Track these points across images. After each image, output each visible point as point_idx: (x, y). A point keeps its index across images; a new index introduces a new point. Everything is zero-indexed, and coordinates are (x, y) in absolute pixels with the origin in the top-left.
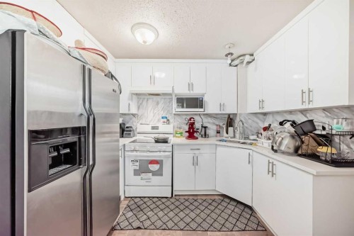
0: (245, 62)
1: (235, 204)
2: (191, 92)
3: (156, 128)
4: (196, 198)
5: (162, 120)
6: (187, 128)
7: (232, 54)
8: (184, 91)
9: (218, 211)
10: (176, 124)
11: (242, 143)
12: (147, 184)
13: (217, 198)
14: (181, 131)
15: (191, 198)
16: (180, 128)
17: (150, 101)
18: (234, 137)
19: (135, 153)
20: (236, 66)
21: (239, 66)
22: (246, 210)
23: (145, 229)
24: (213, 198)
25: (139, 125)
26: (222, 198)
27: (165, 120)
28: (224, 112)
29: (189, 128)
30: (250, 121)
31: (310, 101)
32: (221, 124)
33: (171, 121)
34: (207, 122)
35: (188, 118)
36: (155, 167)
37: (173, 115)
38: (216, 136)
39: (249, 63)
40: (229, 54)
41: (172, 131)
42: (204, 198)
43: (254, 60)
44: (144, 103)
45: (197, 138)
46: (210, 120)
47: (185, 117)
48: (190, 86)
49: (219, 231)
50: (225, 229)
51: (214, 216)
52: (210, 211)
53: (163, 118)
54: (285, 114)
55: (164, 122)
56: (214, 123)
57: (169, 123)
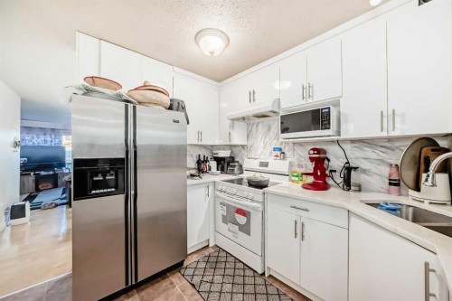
2: (309, 101)
3: (266, 165)
5: (274, 153)
6: (310, 167)
8: (295, 103)
12: (234, 239)
17: (260, 127)
23: (198, 292)
25: (246, 159)
27: (278, 153)
29: (315, 169)
33: (288, 154)
36: (242, 220)
37: (291, 145)
41: (286, 171)
44: (254, 129)
48: (307, 90)
53: (275, 149)
55: (277, 156)
56: (382, 161)
57: (284, 158)
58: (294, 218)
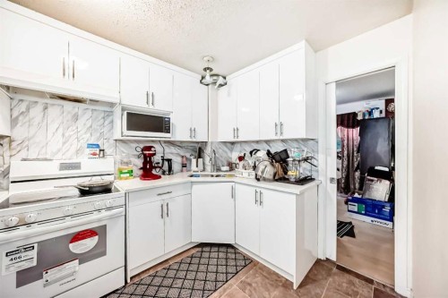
0: (218, 84)
1: (216, 249)
2: (151, 107)
4: (167, 266)
5: (88, 151)
6: (140, 163)
7: (211, 70)
9: (202, 268)
10: (118, 158)
11: (217, 176)
13: (193, 251)
14: (130, 167)
15: (159, 269)
16: (127, 164)
18: (204, 170)
19: (23, 231)
20: (207, 85)
21: (210, 86)
22: (230, 250)
24: (190, 254)
25: (14, 161)
26: (200, 249)
27: (96, 150)
28: (194, 140)
30: (220, 151)
31: (282, 133)
32: (188, 155)
33: (108, 151)
34: (171, 153)
35: (142, 146)
37: (112, 142)
38: (182, 171)
39: (221, 85)
40: (208, 68)
41: (111, 169)
42: (178, 260)
43: (226, 84)
45: (160, 177)
46: (173, 150)
47: (135, 145)
48: (150, 98)
49: (215, 290)
50: (221, 284)
51: (201, 276)
52: (194, 273)
53: (90, 146)
54: (253, 144)
55: (94, 154)
56: (178, 154)
57: (104, 156)
58: (159, 204)
